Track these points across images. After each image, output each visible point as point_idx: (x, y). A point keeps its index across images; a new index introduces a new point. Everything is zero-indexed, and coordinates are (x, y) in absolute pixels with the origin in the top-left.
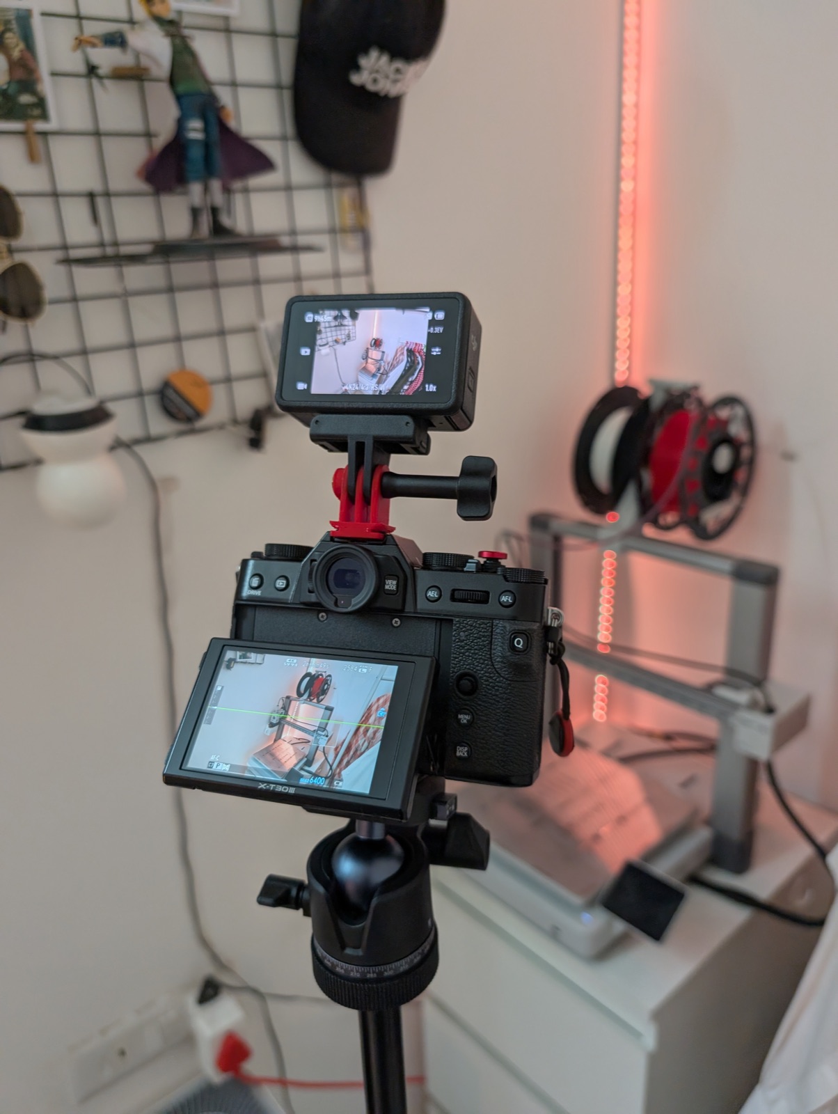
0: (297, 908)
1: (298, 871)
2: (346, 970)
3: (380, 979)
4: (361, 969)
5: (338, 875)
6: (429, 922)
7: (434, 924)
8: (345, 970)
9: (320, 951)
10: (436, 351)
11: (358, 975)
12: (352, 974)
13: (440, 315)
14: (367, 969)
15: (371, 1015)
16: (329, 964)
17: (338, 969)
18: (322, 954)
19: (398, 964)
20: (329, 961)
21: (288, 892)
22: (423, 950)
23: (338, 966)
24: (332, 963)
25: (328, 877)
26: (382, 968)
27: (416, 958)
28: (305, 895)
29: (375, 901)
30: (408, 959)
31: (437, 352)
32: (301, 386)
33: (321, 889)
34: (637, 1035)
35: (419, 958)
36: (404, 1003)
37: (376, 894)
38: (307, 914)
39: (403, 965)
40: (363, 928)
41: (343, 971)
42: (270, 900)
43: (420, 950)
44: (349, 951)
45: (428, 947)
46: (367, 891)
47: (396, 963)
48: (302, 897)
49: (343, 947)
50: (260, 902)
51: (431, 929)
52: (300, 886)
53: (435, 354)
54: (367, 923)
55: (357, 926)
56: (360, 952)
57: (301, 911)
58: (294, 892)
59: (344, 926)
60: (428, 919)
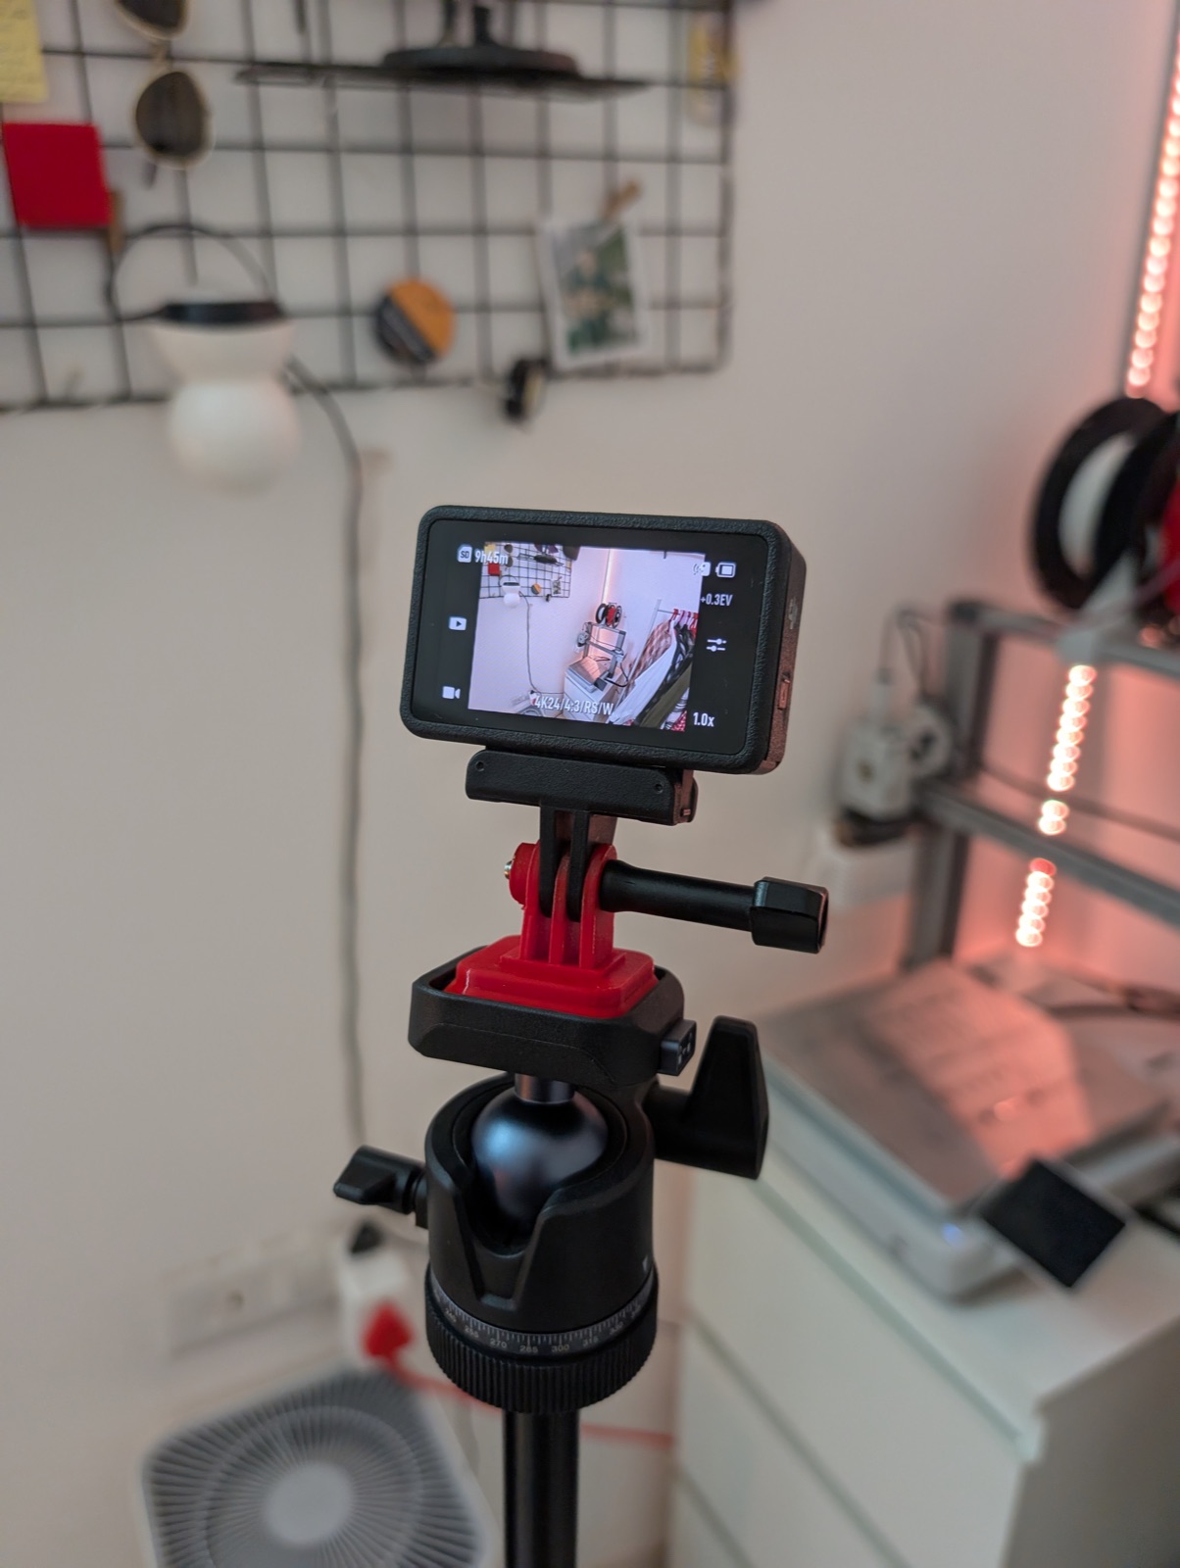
0: (406, 1211)
1: (410, 1144)
2: (482, 1334)
3: (544, 1358)
4: (509, 1335)
5: (480, 1158)
6: (645, 1264)
7: (652, 1266)
8: (480, 1333)
9: (440, 1293)
10: (716, 645)
11: (504, 1346)
12: (492, 1343)
13: (728, 570)
14: (519, 1337)
15: (522, 1420)
16: (452, 1318)
17: (468, 1331)
18: (442, 1299)
19: (581, 1333)
20: (453, 1313)
21: (391, 1182)
22: (628, 1314)
23: (467, 1323)
24: (459, 1319)
25: (462, 1160)
26: (550, 1338)
27: (614, 1326)
28: (421, 1187)
29: (547, 1211)
30: (599, 1327)
31: (718, 646)
32: (449, 693)
33: (446, 1180)
34: (1008, 1433)
35: (619, 1327)
36: (586, 1404)
37: (551, 1200)
38: (421, 1223)
39: (588, 1337)
40: (521, 1260)
41: (476, 1335)
42: (357, 1192)
43: (623, 1313)
44: (489, 1300)
45: (638, 1308)
46: (535, 1189)
47: (576, 1333)
48: (416, 1190)
49: (480, 1291)
50: (339, 1193)
51: (649, 1274)
52: (416, 1172)
53: (713, 649)
54: (528, 1252)
55: (509, 1257)
56: (510, 1305)
57: (412, 1217)
58: (402, 1181)
59: (483, 1253)
60: (643, 1259)
